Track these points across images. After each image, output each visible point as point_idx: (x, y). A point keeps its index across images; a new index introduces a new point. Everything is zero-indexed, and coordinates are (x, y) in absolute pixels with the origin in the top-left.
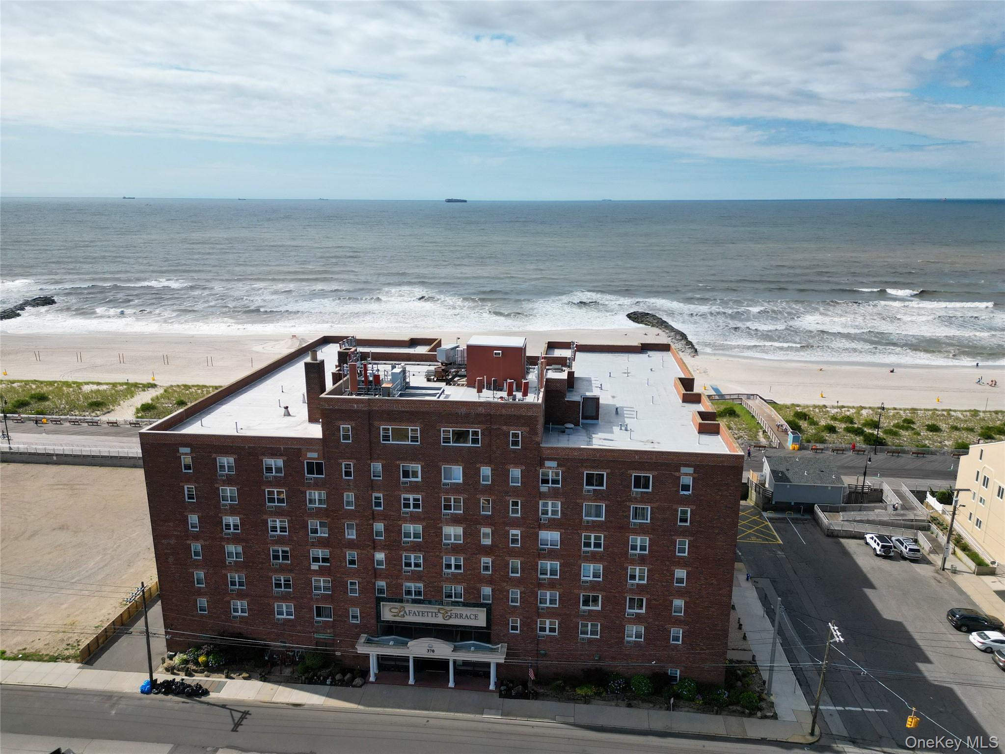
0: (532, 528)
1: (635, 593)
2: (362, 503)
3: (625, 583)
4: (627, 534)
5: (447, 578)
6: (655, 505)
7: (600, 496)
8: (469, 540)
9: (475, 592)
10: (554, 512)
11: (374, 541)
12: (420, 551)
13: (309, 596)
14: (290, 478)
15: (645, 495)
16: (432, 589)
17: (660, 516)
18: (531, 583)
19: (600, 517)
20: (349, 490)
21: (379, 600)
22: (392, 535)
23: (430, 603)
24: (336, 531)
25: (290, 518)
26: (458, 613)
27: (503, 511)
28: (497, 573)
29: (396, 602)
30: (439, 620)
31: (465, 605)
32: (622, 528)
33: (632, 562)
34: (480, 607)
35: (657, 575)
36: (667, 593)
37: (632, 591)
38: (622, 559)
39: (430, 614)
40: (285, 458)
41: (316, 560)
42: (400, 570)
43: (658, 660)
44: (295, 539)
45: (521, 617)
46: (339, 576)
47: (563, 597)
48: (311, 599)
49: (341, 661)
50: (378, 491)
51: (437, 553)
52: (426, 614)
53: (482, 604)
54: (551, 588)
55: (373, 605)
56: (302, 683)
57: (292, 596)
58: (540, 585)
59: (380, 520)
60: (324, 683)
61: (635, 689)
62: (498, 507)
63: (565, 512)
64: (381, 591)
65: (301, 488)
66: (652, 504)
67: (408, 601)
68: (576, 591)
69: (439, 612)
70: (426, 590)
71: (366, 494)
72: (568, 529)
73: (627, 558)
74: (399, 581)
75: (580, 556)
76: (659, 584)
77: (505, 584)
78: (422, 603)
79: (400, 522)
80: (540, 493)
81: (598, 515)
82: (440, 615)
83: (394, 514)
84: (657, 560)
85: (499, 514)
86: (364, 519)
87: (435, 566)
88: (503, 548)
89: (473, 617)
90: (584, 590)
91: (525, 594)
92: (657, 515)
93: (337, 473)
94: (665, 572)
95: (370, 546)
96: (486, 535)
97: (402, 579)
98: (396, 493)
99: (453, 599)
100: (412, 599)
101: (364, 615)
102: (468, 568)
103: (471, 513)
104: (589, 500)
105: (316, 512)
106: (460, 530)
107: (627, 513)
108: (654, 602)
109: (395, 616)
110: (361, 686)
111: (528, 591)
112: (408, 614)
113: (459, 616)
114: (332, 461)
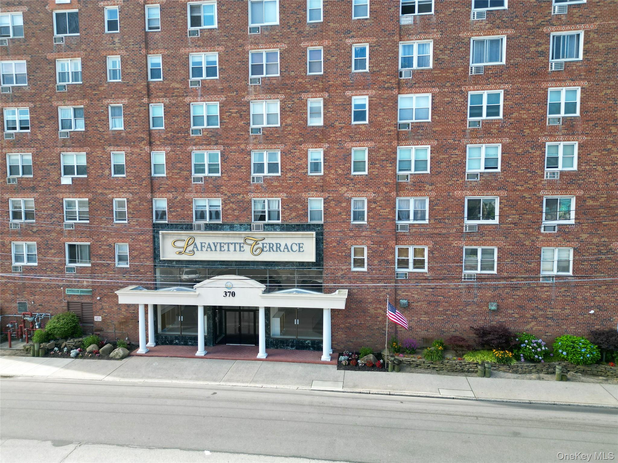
0: (388, 88)
1: (557, 189)
2: (132, 70)
3: (539, 172)
4: (544, 85)
5: (257, 187)
6: (592, 27)
7: (498, 21)
8: (289, 121)
9: (299, 206)
10: (422, 60)
11: (150, 133)
12: (217, 144)
13: (58, 228)
14: (33, 40)
15: (575, 11)
16: (234, 206)
17: (600, 45)
18: (386, 184)
19: (497, 60)
20: (113, 51)
21: (156, 228)
22: (177, 120)
23: (232, 227)
24: (96, 118)
25: (32, 105)
26: (274, 241)
27: (342, 64)
28: (333, 171)
29: (182, 229)
30: (246, 256)
31: (286, 228)
32: (534, 74)
33: (553, 133)
34: (307, 231)
35: (595, 153)
36: (612, 184)
37: (552, 185)
38: (536, 130)
39: (232, 247)
40: (26, 9)
41: (69, 170)
42: (187, 178)
43: (599, 308)
44: (40, 137)
45: (369, 242)
46: (100, 191)
47: (436, 205)
48: (61, 232)
49: (101, 330)
50: (156, 50)
51: (242, 146)
52: (226, 247)
53: (309, 225)
54: (416, 190)
55: (149, 237)
56: (34, 356)
57: (35, 229)
58: (399, 188)
59: (159, 97)
60: (67, 355)
61: (567, 354)
62: (333, 59)
63: (441, 56)
64: (161, 215)
65: (50, 56)
66: (587, 26)
67: (199, 228)
68: (458, 193)
69: (245, 243)
70: (227, 208)
71: (138, 55)
72: (444, 86)
73: (543, 128)
74: (187, 196)
75: (464, 131)
76: (599, 168)
77: (345, 189)
78: (220, 230)
79: (187, 100)
80: (400, 27)
81: (494, 56)
82: (247, 248)
83: (177, 86)
84: (595, 125)
85: (335, 70)
86: (135, 96)
87: (240, 167)
88: (342, 128)
89: (295, 248)
90: (471, 190)
91: (375, 202)
92: (596, 44)
93: (97, 24)
94: (609, 146)
95: (143, 139)
96: (315, 113)
97: (190, 192)
98: (183, 51)
99: (267, 221)
100: (206, 224)
101: (136, 253)
102: (288, 167)
103: (292, 74)
104: (481, 30)
105: (68, 92)
106: (275, 107)
107: (543, 47)
108: (590, 203)
109: (180, 253)
110: (122, 358)
111: (379, 199)
112: (199, 248)
113: (275, 248)
114: (90, 6)
